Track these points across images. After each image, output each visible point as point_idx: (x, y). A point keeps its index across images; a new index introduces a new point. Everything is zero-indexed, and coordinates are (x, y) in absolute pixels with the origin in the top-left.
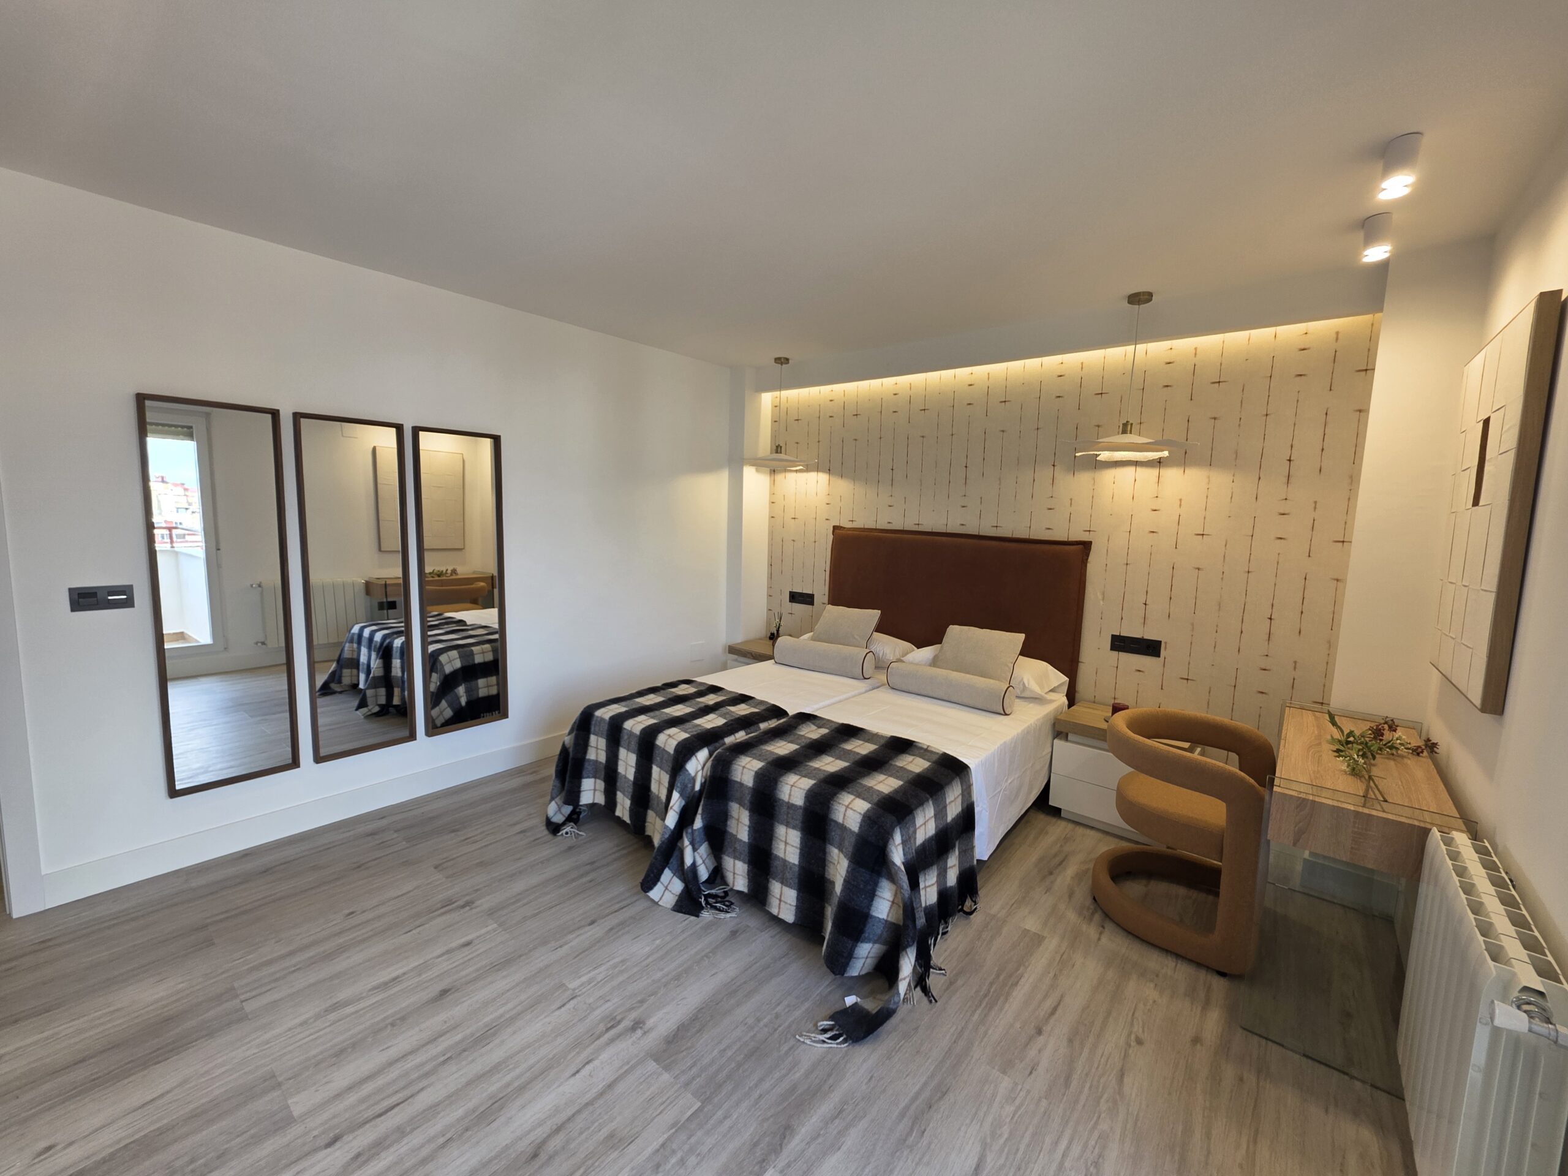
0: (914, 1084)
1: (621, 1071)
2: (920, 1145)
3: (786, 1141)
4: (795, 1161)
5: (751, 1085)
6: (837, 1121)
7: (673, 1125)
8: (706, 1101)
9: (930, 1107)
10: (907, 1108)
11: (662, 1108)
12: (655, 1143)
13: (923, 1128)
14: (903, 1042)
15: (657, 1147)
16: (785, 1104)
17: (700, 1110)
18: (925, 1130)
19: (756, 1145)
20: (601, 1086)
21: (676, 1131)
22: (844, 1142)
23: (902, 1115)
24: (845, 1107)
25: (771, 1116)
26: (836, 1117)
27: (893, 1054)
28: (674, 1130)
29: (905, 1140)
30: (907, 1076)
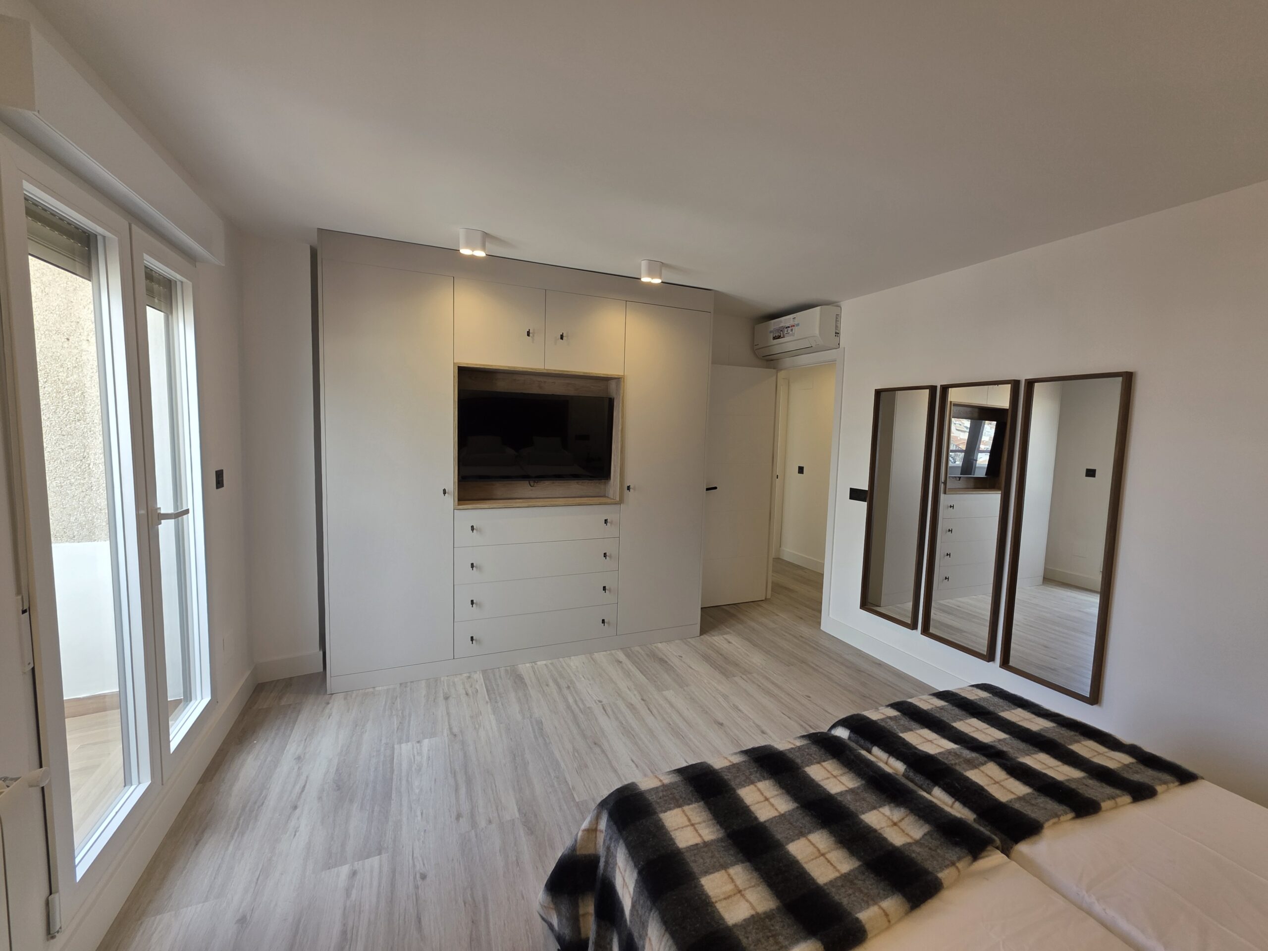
0: (495, 924)
1: (622, 777)
2: (462, 896)
3: (526, 829)
4: (513, 828)
5: (571, 828)
6: (514, 859)
7: (574, 788)
8: (577, 805)
9: (473, 922)
10: (486, 906)
11: (587, 787)
12: (569, 779)
13: (467, 906)
14: (531, 942)
15: (567, 780)
16: (546, 839)
17: (574, 799)
18: (465, 906)
19: (536, 816)
20: (617, 767)
21: (569, 788)
22: (501, 855)
23: (485, 899)
24: (518, 868)
25: (545, 829)
26: (517, 860)
27: (527, 927)
28: (571, 787)
29: (471, 889)
30: (505, 924)
